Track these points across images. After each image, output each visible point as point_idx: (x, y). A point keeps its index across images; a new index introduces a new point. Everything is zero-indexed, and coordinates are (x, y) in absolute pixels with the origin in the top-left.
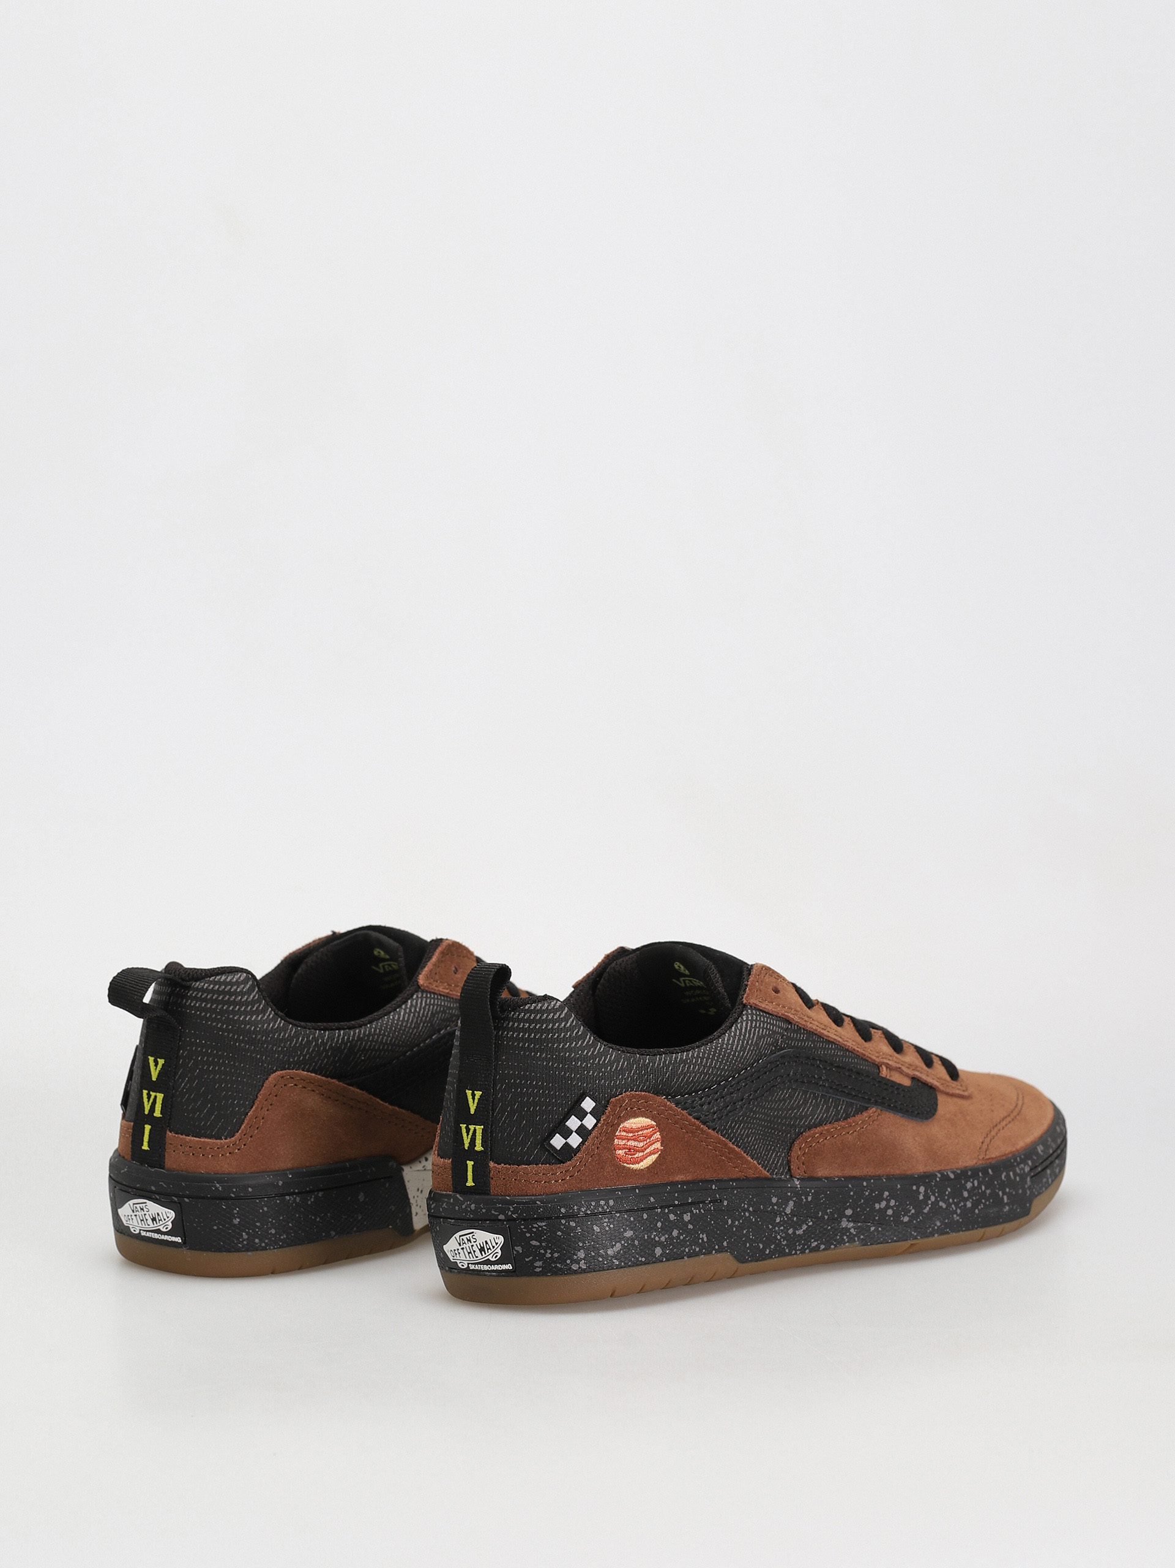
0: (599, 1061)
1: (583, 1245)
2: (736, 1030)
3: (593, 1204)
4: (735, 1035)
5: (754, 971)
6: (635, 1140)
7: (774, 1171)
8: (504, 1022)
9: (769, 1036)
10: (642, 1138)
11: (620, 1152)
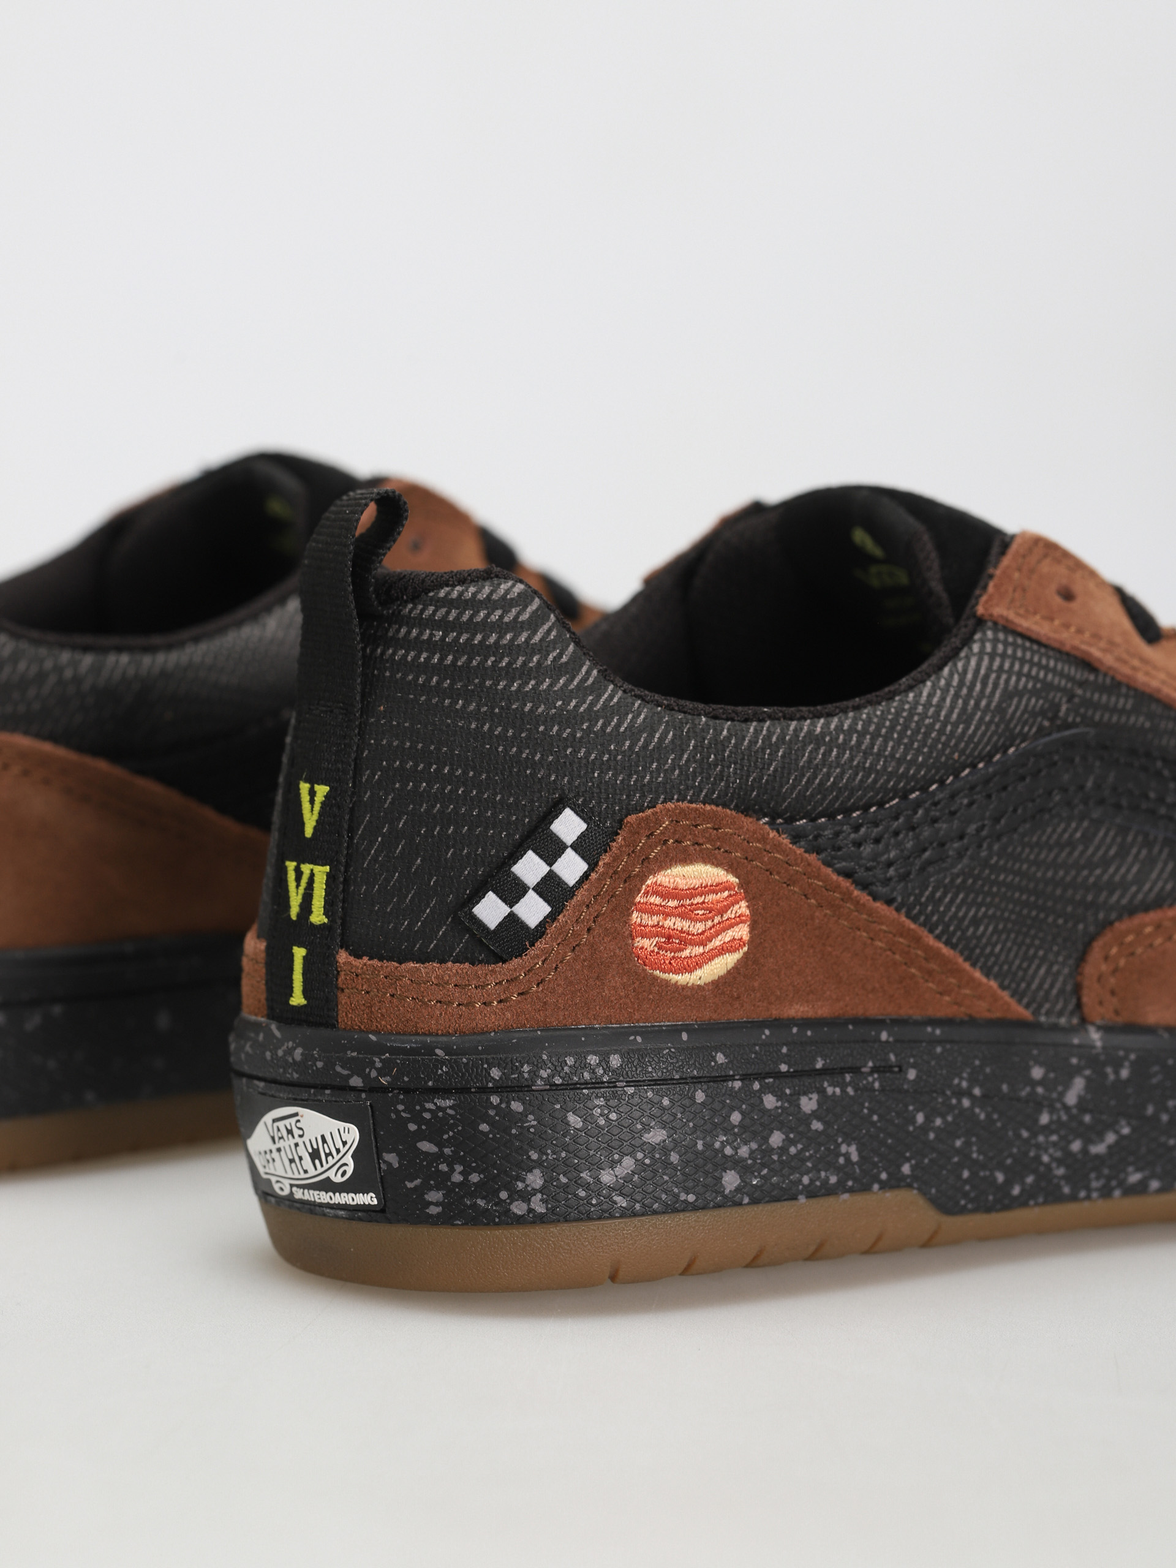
0: (604, 726)
1: (540, 1158)
2: (951, 675)
3: (570, 1061)
4: (948, 684)
5: (1014, 547)
6: (683, 916)
7: (1040, 1006)
8: (390, 626)
9: (1034, 692)
10: (701, 912)
11: (647, 943)
